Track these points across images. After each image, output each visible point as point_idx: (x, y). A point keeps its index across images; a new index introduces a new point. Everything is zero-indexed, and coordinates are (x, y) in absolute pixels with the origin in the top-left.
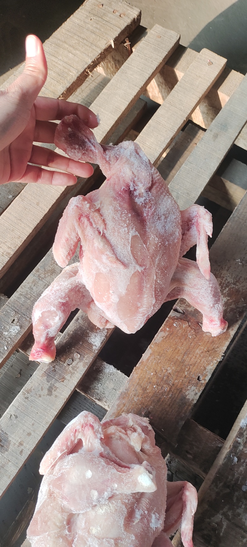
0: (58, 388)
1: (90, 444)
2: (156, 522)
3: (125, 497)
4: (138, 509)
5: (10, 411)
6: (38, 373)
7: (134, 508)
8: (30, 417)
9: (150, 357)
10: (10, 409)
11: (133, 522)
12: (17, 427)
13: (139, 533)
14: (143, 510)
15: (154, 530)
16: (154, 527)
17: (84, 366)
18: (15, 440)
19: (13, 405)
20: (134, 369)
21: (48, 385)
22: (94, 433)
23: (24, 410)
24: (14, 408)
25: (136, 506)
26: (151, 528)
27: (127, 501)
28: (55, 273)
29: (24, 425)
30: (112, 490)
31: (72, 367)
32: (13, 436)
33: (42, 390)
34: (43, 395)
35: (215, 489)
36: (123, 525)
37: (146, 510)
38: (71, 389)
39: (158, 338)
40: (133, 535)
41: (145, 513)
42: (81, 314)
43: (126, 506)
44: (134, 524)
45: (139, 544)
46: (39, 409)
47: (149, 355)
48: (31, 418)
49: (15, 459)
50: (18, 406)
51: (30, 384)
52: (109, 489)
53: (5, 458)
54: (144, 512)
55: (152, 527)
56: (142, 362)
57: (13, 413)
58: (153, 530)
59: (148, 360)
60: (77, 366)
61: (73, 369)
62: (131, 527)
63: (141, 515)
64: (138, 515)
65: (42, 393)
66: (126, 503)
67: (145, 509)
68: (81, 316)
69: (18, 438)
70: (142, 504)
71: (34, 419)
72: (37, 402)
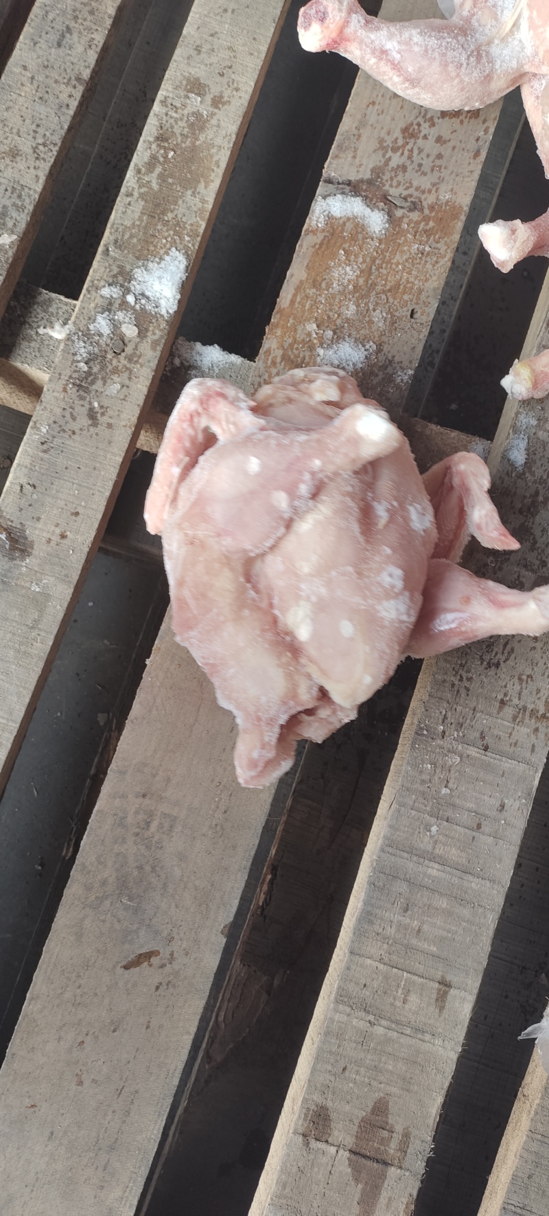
0: (107, 407)
1: (231, 426)
2: (420, 520)
3: (344, 483)
4: (378, 502)
5: (16, 478)
6: (54, 386)
7: (368, 501)
8: (64, 480)
9: (295, 295)
10: (15, 473)
12: (43, 505)
13: (396, 542)
14: (387, 501)
15: (423, 535)
16: (419, 529)
17: (153, 348)
18: (49, 532)
19: (19, 465)
20: (267, 330)
21: (83, 406)
22: (232, 403)
23: (47, 469)
24: (23, 469)
25: (371, 497)
26: (415, 531)
28: (21, 155)
29: (57, 498)
30: (313, 474)
31: (125, 358)
32: (40, 527)
33: (74, 419)
34: (81, 430)
36: (360, 532)
37: (394, 501)
38: (138, 403)
39: (302, 250)
40: (385, 547)
41: (393, 506)
42: (112, 238)
43: (353, 498)
44: (379, 528)
46: (79, 459)
47: (293, 291)
48: (69, 481)
49: (61, 569)
50: (31, 464)
51: (42, 414)
52: (307, 476)
53: (36, 572)
54: (391, 504)
56: (280, 311)
57: (24, 481)
59: (292, 302)
60: (138, 353)
61: (130, 360)
62: (376, 534)
63: (388, 510)
64: (381, 512)
65: (75, 426)
67: (392, 498)
68: (113, 242)
69: (53, 528)
70: (381, 491)
71: (77, 481)
72: (70, 446)
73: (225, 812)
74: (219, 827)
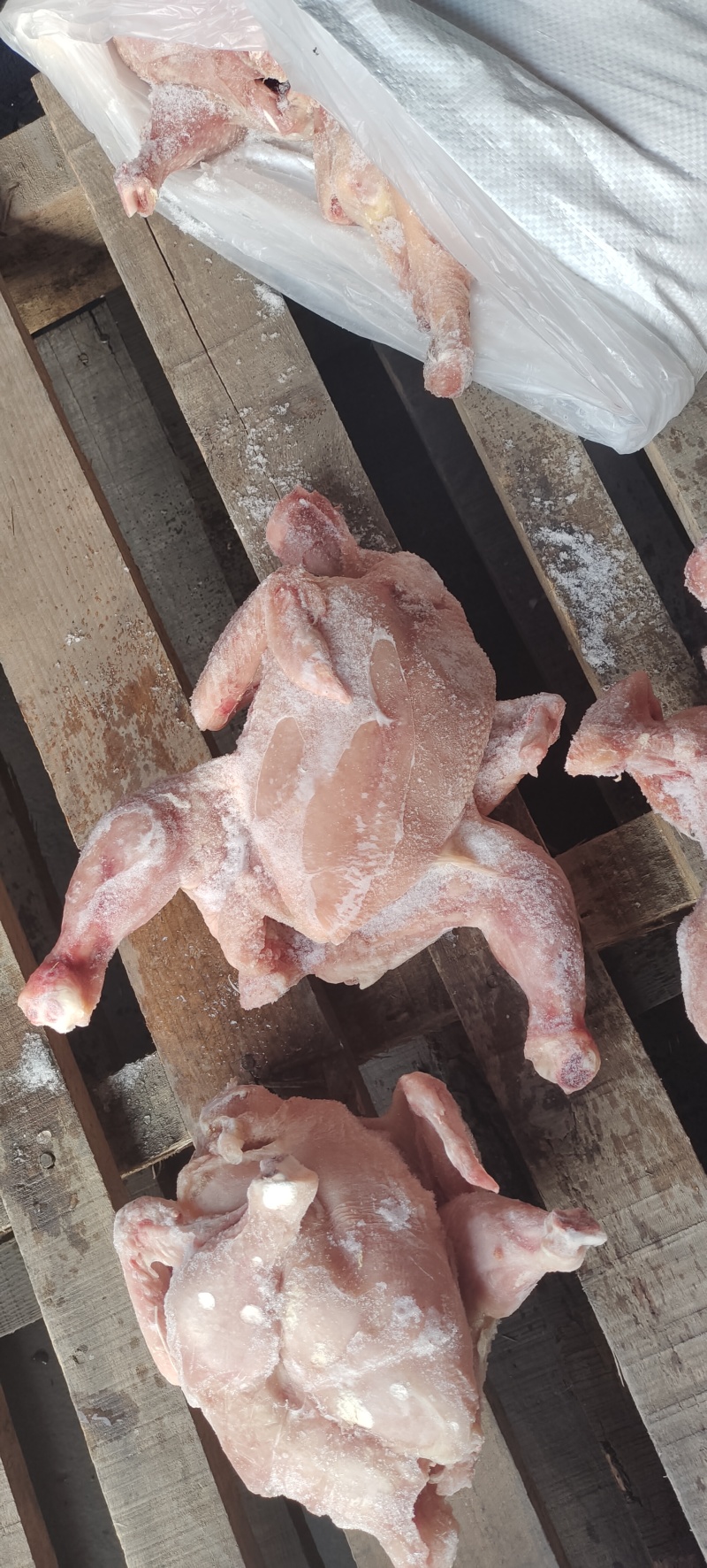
0: (82, 1222)
1: (171, 1252)
2: (398, 1214)
3: (297, 1254)
4: (342, 1238)
5: (63, 1354)
6: (27, 1244)
7: (332, 1246)
8: (101, 1320)
9: (145, 978)
10: (60, 1351)
11: (356, 1265)
12: (103, 1359)
13: (386, 1266)
14: (352, 1230)
15: (410, 1227)
16: (403, 1225)
17: (76, 1135)
18: (128, 1379)
19: (57, 1341)
20: (147, 1026)
21: (62, 1240)
22: (159, 1227)
23: (81, 1324)
24: (63, 1341)
25: (333, 1240)
26: (400, 1232)
27: (306, 1254)
29: (109, 1342)
30: (262, 1272)
31: (60, 1164)
32: (117, 1381)
33: (64, 1258)
34: (78, 1262)
35: (475, 1017)
36: (344, 1292)
37: (357, 1222)
38: (103, 1194)
40: (377, 1284)
41: (361, 1228)
43: (315, 1262)
44: (361, 1266)
45: (404, 1283)
46: (98, 1289)
48: (106, 1318)
49: (164, 1403)
50: (65, 1331)
51: (38, 1278)
52: (259, 1278)
53: (148, 1424)
54: (357, 1228)
55: (401, 1228)
56: (146, 1003)
57: (72, 1351)
58: (409, 1230)
59: (148, 986)
60: (66, 1150)
61: (65, 1163)
62: (361, 1276)
63: (357, 1238)
64: (352, 1246)
65: (71, 1263)
66: (309, 1258)
67: (353, 1220)
69: (128, 1371)
70: (341, 1222)
71: (112, 1312)
72: (82, 1284)
73: (483, 1509)
74: (490, 1530)
